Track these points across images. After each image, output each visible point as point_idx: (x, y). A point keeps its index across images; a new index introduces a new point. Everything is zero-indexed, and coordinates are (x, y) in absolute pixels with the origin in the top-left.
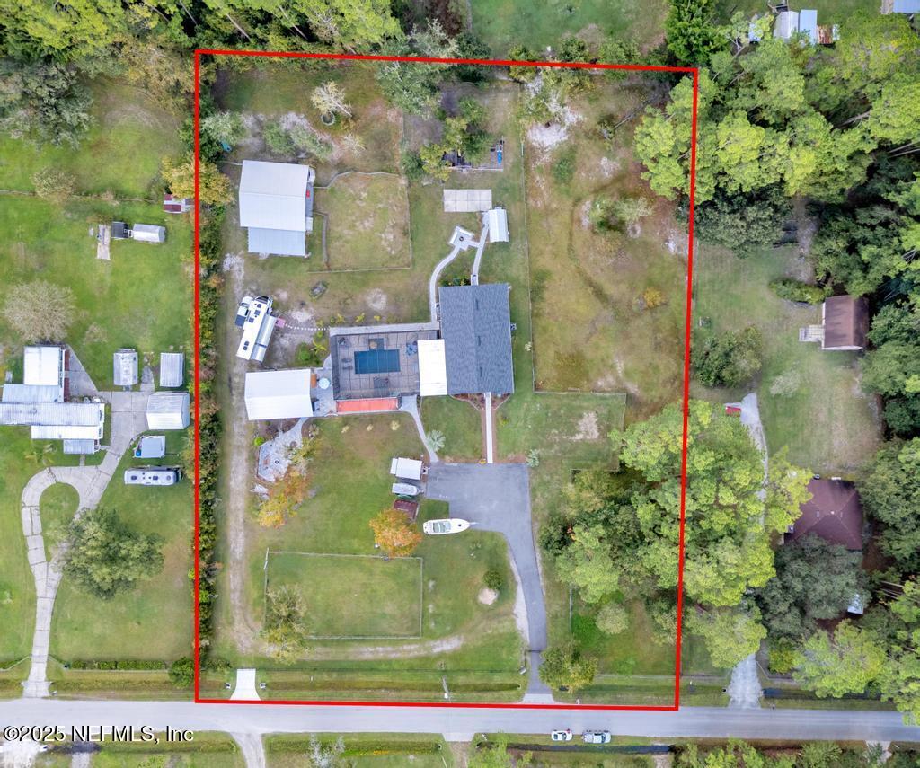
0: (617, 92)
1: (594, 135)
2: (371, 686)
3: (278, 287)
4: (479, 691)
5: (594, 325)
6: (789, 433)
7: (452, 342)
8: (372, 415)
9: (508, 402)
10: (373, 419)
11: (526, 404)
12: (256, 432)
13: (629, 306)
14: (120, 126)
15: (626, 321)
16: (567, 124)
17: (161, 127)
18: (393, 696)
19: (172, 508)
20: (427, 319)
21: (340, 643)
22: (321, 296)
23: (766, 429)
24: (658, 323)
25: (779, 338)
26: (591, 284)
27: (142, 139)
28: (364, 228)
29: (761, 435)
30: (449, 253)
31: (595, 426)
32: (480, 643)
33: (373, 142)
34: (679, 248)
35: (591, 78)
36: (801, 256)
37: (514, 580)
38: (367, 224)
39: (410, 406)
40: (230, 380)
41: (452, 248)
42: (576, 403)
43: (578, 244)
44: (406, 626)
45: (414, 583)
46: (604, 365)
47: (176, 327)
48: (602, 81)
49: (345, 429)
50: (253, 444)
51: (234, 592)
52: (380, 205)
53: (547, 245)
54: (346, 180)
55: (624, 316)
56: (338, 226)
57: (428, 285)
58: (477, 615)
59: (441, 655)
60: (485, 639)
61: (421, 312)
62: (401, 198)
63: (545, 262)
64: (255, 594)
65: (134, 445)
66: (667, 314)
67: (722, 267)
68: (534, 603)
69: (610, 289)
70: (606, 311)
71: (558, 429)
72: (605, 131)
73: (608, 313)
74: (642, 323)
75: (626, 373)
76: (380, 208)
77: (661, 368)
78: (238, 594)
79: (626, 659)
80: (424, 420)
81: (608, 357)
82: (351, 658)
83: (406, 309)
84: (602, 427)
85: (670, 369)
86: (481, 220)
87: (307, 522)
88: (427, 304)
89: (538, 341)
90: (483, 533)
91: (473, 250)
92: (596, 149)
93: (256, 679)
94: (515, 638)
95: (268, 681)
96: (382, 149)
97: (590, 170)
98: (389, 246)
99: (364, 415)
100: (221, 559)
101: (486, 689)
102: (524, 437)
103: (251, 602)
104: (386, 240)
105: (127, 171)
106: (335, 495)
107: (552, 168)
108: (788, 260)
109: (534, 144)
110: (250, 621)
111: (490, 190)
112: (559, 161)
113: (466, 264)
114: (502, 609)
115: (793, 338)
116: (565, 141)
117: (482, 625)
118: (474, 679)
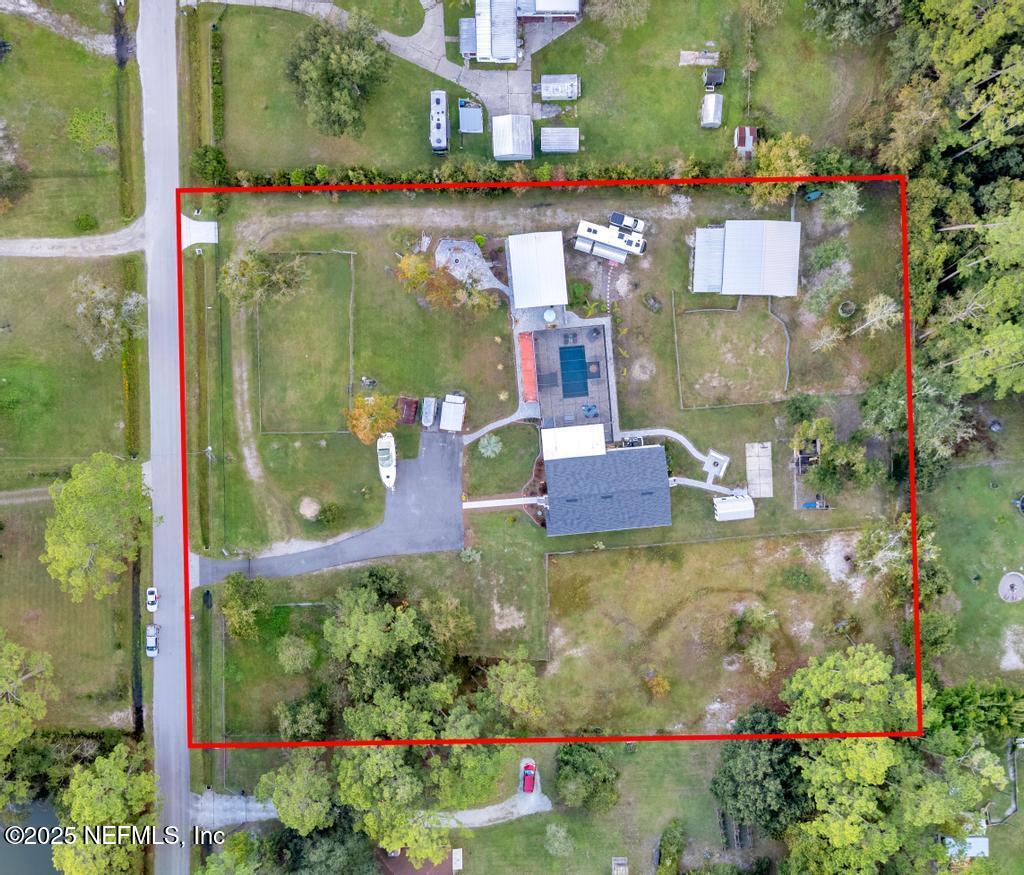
0: (886, 637)
1: (838, 614)
2: (202, 378)
3: (655, 258)
4: (200, 503)
5: (623, 621)
6: (507, 850)
7: (603, 464)
8: (513, 367)
9: (532, 523)
10: (510, 369)
11: (530, 544)
12: (490, 236)
13: (645, 661)
14: (829, 75)
15: (628, 658)
16: (850, 581)
17: (831, 119)
18: (192, 402)
19: (400, 142)
20: (623, 427)
21: (252, 340)
22: (646, 306)
23: (511, 823)
24: (627, 694)
25: (616, 834)
26: (671, 614)
27: (815, 98)
28: (724, 353)
29: (504, 818)
30: (699, 450)
31: (509, 627)
32: (256, 501)
33: (821, 360)
34: (714, 714)
35: (901, 606)
36: (711, 855)
37: (327, 537)
38: (729, 356)
39: (524, 411)
40: (549, 205)
41: (705, 453)
42: (534, 603)
43: (714, 599)
44: (273, 415)
45: (322, 423)
46: (577, 635)
47: (605, 142)
48: (898, 619)
49: (498, 339)
50: (477, 234)
51: (307, 216)
52: (750, 371)
53: (712, 563)
54: (777, 332)
55: (633, 655)
56: (726, 323)
57: (662, 427)
58: (288, 496)
59: (240, 458)
60: (259, 507)
61: (631, 419)
62: (760, 394)
63: (692, 561)
64: (305, 239)
65: (471, 98)
66: (639, 705)
67: (694, 765)
68: (303, 562)
69: (664, 637)
70: (639, 634)
71: (504, 583)
72: (844, 623)
73: (636, 636)
74: (626, 676)
75: (570, 660)
76: (747, 370)
77: (577, 700)
78: (304, 220)
79: (242, 670)
80: (509, 427)
81: (587, 638)
82: (234, 353)
83: (634, 403)
84: (509, 634)
85: (576, 709)
86: (738, 486)
87: (390, 297)
88: (641, 427)
89: (602, 557)
90: (382, 499)
91: (703, 477)
92: (821, 616)
93: (207, 244)
94: (263, 541)
95: (205, 258)
96: (813, 371)
97: (799, 609)
98: (705, 381)
99: (513, 358)
100: (344, 199)
101: (203, 511)
102: (493, 543)
103: (295, 236)
104: (712, 377)
105: (780, 83)
106: (422, 328)
107: (800, 566)
108: (706, 840)
109: (826, 544)
110: (272, 236)
111: (772, 496)
112: (807, 573)
113: (685, 471)
114: (295, 525)
115: (615, 851)
116: (830, 579)
117: (276, 503)
118: (214, 495)
